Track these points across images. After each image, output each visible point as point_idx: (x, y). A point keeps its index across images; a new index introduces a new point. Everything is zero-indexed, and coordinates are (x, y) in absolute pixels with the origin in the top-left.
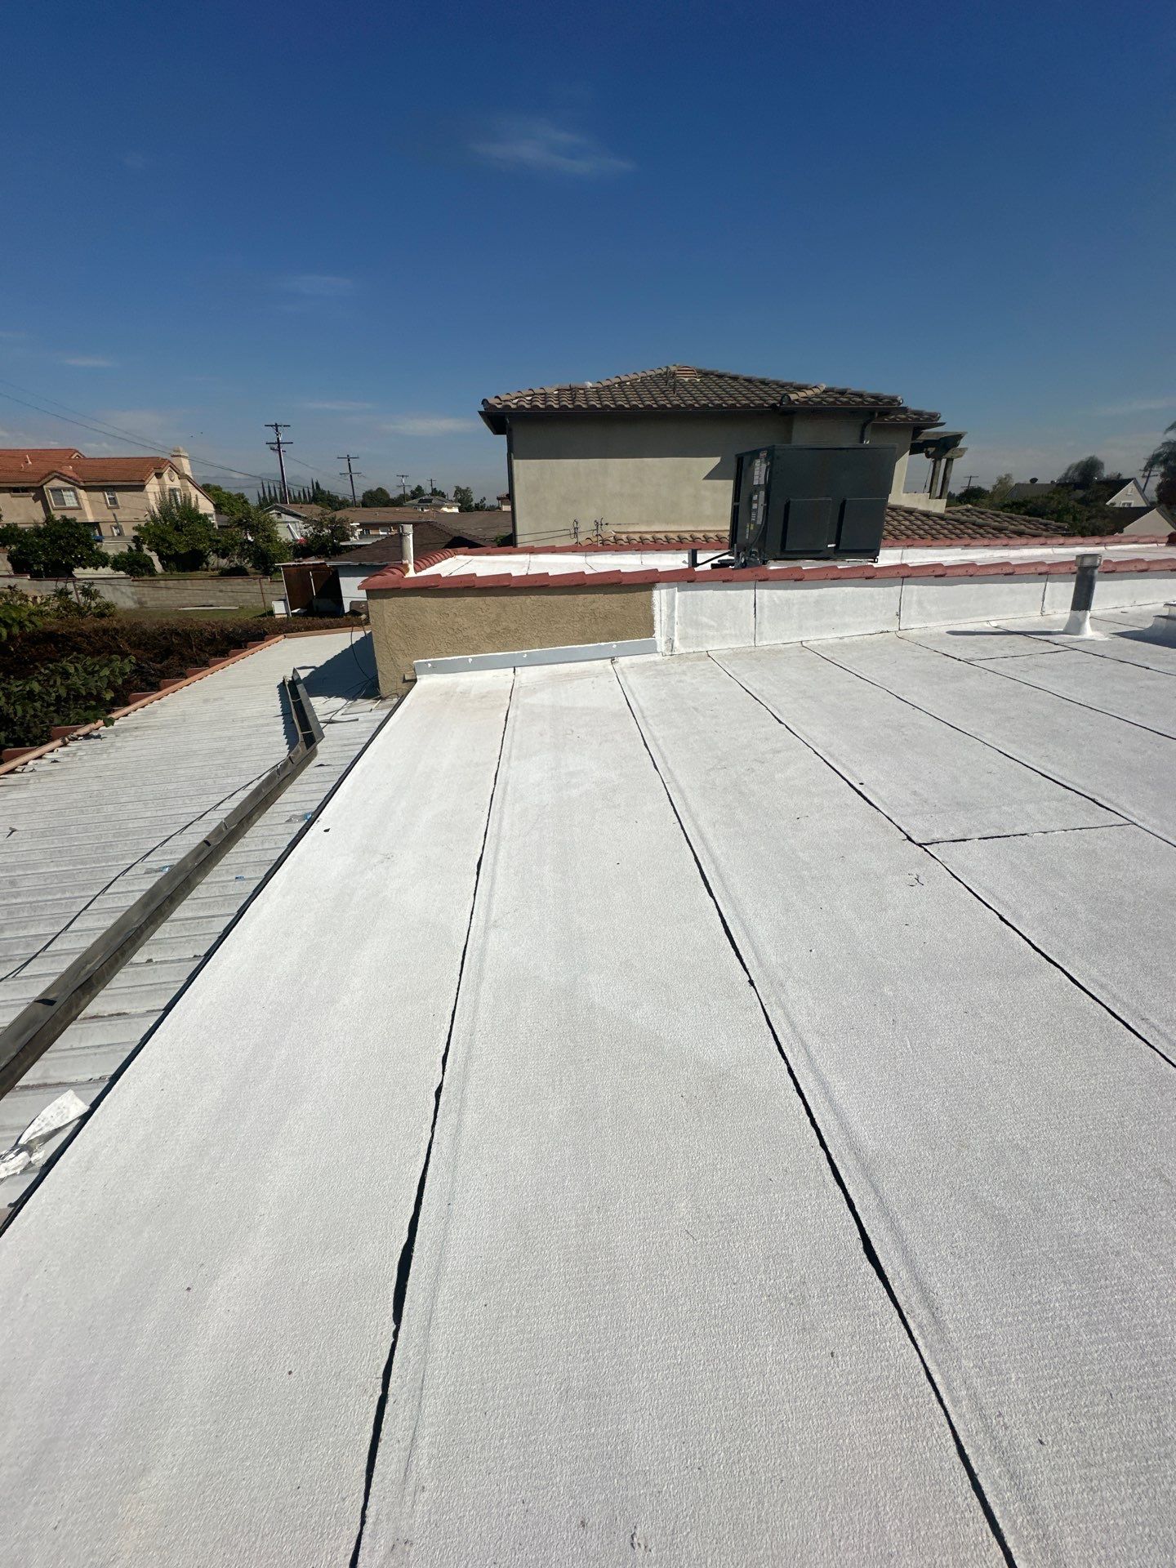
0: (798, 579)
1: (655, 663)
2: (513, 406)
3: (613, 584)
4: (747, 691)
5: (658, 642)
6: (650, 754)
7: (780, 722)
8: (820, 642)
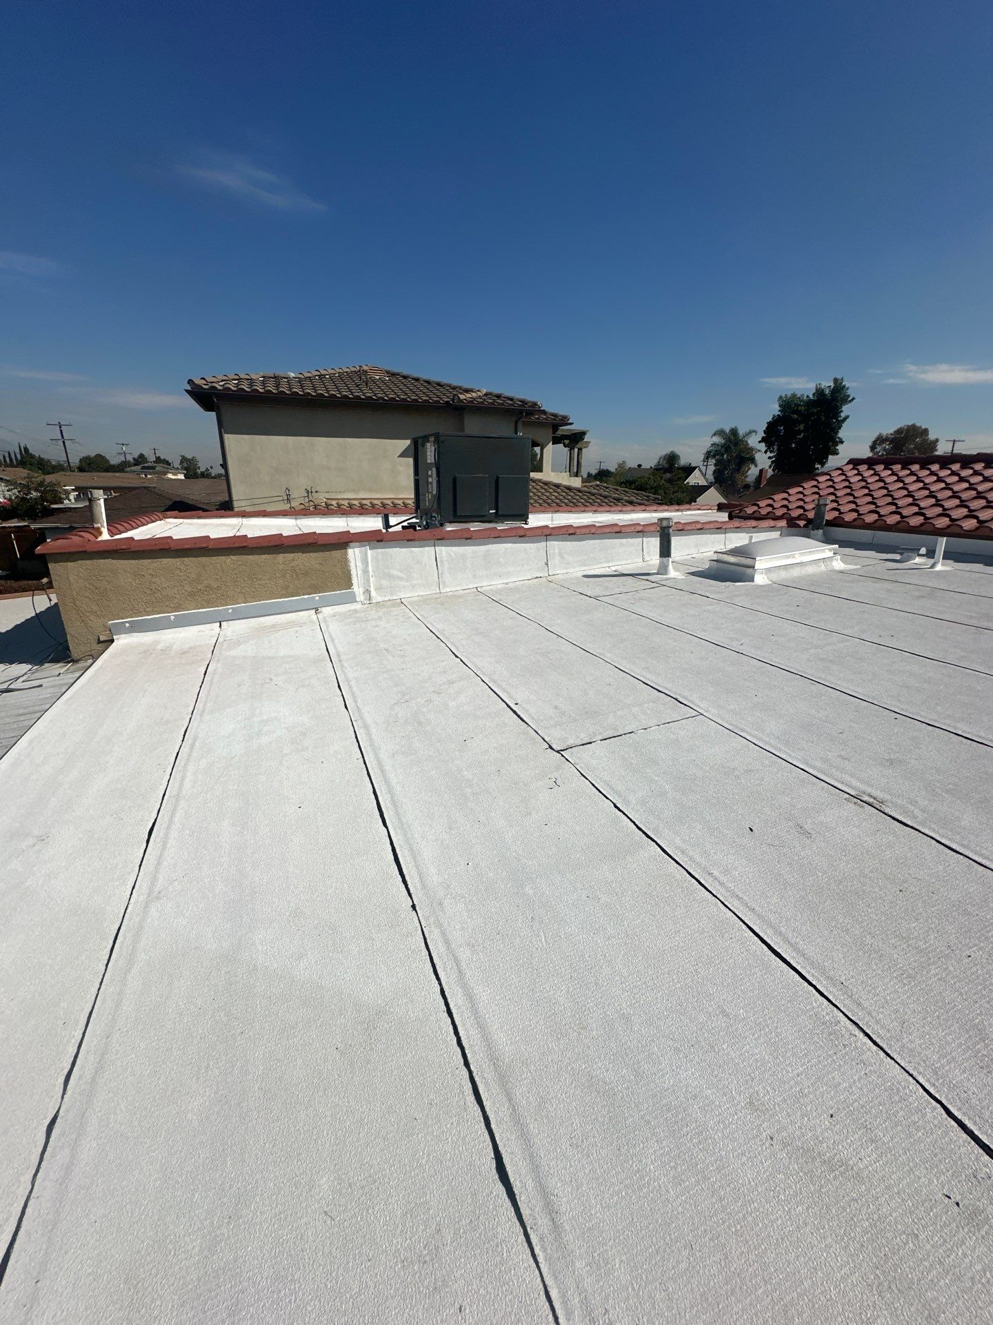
0: (467, 538)
1: (355, 611)
3: (309, 544)
4: (431, 631)
6: (343, 694)
7: (457, 657)
8: (490, 587)
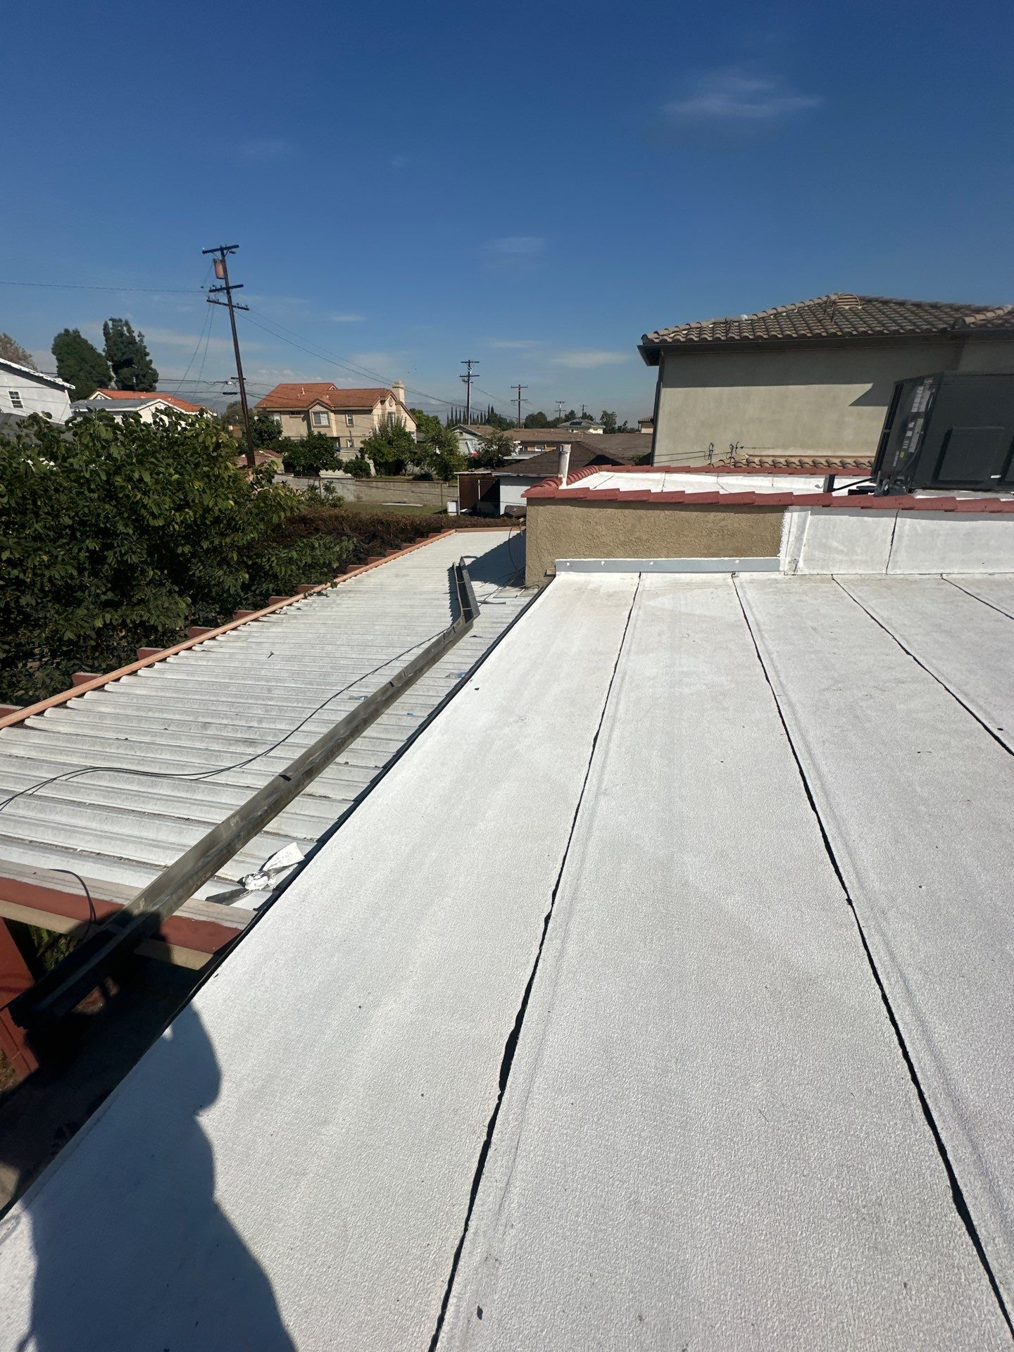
0: (950, 510)
1: (776, 581)
2: (669, 340)
3: (745, 504)
4: (873, 618)
5: (782, 562)
6: (763, 666)
7: (908, 653)
8: (963, 576)
